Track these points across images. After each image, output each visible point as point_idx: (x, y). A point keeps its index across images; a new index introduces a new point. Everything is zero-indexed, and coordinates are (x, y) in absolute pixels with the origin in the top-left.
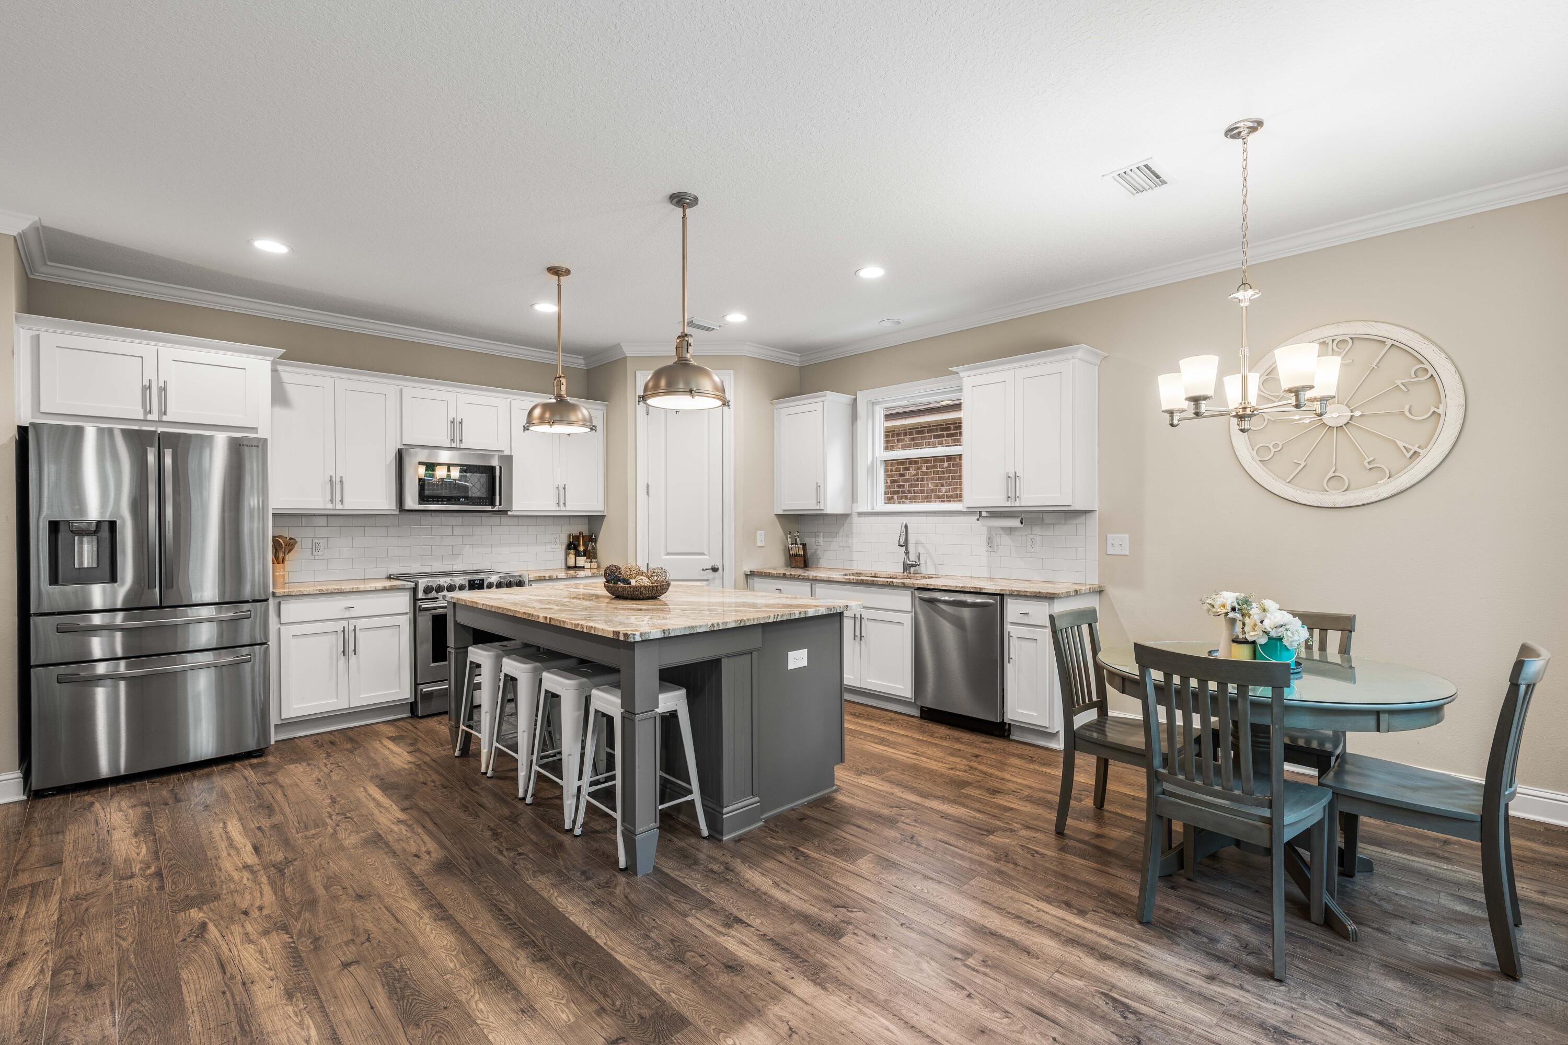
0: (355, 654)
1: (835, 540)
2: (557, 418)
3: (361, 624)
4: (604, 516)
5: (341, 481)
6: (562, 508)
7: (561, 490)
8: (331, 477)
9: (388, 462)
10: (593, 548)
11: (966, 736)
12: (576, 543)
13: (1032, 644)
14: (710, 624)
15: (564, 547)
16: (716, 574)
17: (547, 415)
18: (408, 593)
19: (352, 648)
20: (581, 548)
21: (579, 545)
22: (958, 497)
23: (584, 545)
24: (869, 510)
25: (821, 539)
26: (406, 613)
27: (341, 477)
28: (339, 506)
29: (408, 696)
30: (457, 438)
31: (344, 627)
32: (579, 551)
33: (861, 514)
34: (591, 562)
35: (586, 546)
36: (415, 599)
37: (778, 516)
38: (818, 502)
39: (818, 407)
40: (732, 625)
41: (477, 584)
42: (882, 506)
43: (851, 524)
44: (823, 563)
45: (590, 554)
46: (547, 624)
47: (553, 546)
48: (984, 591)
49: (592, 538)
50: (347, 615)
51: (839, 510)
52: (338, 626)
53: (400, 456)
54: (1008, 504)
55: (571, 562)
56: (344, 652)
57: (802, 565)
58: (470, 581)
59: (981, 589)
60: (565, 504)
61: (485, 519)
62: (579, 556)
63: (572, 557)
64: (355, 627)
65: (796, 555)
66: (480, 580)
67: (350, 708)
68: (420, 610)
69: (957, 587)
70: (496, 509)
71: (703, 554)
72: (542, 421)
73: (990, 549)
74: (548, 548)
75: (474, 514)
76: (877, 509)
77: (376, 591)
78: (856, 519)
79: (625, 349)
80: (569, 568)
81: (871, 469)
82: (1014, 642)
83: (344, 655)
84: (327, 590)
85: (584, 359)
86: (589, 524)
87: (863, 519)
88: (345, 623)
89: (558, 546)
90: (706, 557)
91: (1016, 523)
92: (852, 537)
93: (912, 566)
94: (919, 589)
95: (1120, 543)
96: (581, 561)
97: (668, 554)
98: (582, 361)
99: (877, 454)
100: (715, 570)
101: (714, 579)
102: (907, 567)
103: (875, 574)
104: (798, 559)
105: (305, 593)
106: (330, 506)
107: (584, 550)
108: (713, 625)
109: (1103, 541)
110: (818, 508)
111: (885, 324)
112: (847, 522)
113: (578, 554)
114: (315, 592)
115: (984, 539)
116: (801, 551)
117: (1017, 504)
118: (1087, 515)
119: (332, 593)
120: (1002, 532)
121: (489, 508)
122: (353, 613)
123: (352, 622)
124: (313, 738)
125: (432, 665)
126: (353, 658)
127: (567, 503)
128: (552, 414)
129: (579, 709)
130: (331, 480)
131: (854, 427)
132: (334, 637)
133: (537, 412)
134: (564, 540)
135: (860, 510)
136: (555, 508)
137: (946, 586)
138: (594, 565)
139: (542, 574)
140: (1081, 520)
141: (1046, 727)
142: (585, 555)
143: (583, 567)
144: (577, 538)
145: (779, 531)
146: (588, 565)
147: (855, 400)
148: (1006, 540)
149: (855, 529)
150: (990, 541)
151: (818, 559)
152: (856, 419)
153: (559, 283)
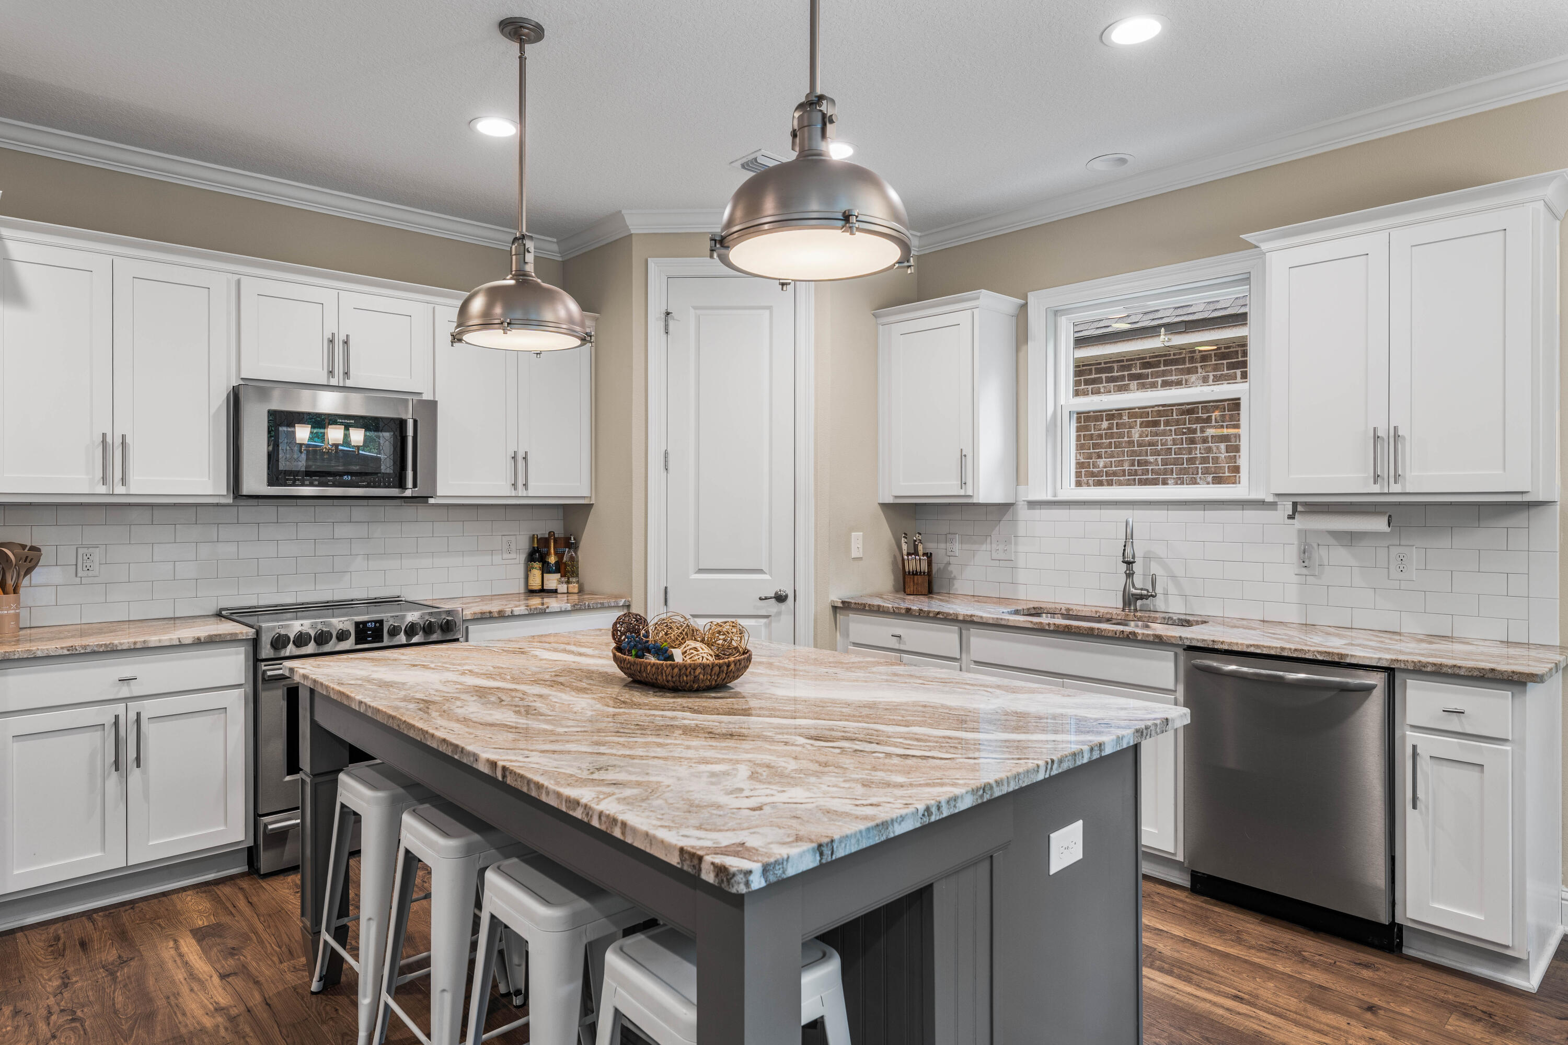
0: (138, 766)
1: (984, 547)
2: (518, 314)
3: (149, 708)
4: (590, 506)
5: (123, 443)
6: (521, 492)
7: (520, 461)
8: (104, 435)
9: (213, 411)
10: (572, 559)
11: (1310, 945)
12: (545, 550)
13: (1474, 774)
14: (921, 807)
15: (522, 557)
16: (783, 606)
17: (498, 310)
18: (243, 648)
19: (132, 754)
20: (552, 559)
21: (548, 554)
23: (556, 554)
24: (1050, 497)
25: (957, 547)
26: (238, 686)
27: (123, 437)
28: (120, 489)
29: (242, 838)
30: (339, 369)
31: (117, 717)
32: (548, 563)
33: (1032, 504)
34: (568, 582)
35: (560, 555)
36: (256, 660)
37: (885, 506)
38: (963, 484)
39: (963, 318)
40: (966, 803)
41: (369, 629)
42: (1070, 491)
43: (1014, 521)
44: (961, 586)
45: (567, 570)
46: (496, 779)
47: (506, 556)
48: (1348, 661)
49: (569, 543)
50: (125, 692)
51: (997, 497)
52: (105, 715)
53: (235, 400)
54: (1376, 489)
55: (535, 583)
56: (116, 762)
57: (926, 590)
58: (357, 624)
59: (1342, 656)
60: (525, 485)
61: (390, 510)
62: (549, 572)
63: (536, 575)
64: (138, 714)
65: (915, 573)
66: (376, 622)
67: (127, 867)
68: (264, 679)
69: (1283, 649)
70: (408, 493)
71: (760, 571)
72: (486, 324)
73: (1305, 571)
74: (497, 559)
75: (371, 502)
76: (1063, 495)
77: (180, 646)
78: (1023, 513)
79: (629, 220)
80: (531, 592)
81: (1052, 427)
82: (1424, 765)
83: (117, 769)
84: (85, 647)
85: (557, 243)
86: (565, 518)
87: (1038, 513)
88: (120, 709)
89: (513, 555)
90: (766, 577)
91: (1379, 524)
92: (1016, 544)
93: (1141, 597)
94: (1190, 648)
96: (552, 581)
97: (701, 571)
98: (555, 247)
99: (1062, 401)
100: (780, 598)
101: (779, 614)
102: (1130, 600)
103: (1068, 610)
104: (918, 579)
105: (39, 654)
106: (102, 489)
107: (557, 563)
108: (928, 809)
110: (962, 493)
111: (1098, 165)
112: (1008, 516)
113: (546, 569)
114: (60, 652)
115: (1292, 553)
116: (924, 567)
117: (1395, 488)
118: (1533, 511)
119: (94, 653)
120: (1332, 541)
121: (394, 492)
122: (136, 689)
123: (134, 707)
124: (52, 929)
125: (288, 778)
126: (135, 775)
127: (530, 484)
128: (508, 307)
129: (570, 979)
130: (104, 441)
131: (1021, 354)
132: (98, 734)
133: (478, 304)
134: (523, 544)
135: (1031, 498)
136: (509, 491)
137: (1257, 646)
138: (574, 587)
139: (486, 608)
140: (1520, 519)
141: (1507, 947)
142: (557, 571)
143: (555, 591)
144: (544, 542)
145: (886, 533)
146: (563, 588)
147: (1024, 307)
148: (1340, 554)
149: (1022, 529)
150: (1305, 556)
151: (951, 580)
152: (1026, 341)
153: (522, 59)
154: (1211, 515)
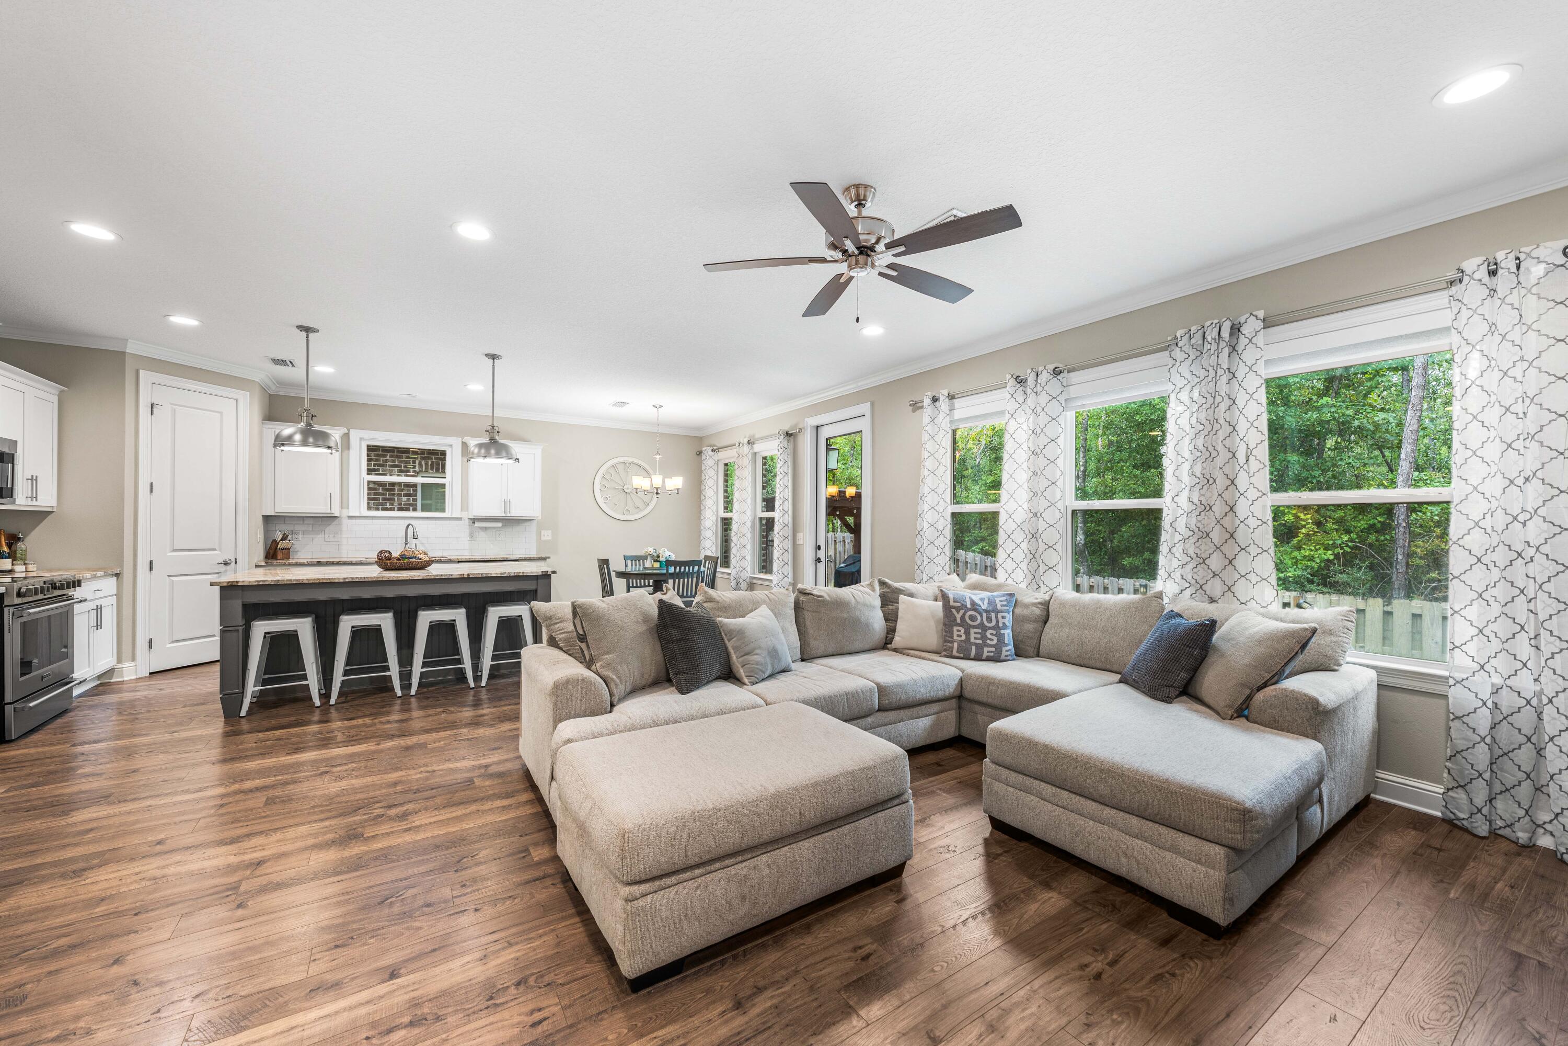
1: (318, 536)
4: (51, 512)
6: (31, 502)
7: (33, 482)
10: (18, 548)
16: (228, 567)
22: (443, 510)
24: (354, 514)
25: (299, 536)
33: (350, 517)
37: (265, 517)
38: (330, 508)
42: (364, 512)
43: (340, 524)
44: (302, 554)
57: (288, 557)
60: (36, 498)
65: (284, 549)
71: (214, 550)
73: (471, 539)
78: (345, 522)
79: (130, 345)
81: (359, 488)
87: (350, 520)
90: (218, 552)
91: (500, 525)
95: (547, 535)
97: (175, 550)
99: (362, 478)
100: (226, 563)
101: (226, 571)
104: (285, 552)
109: (539, 534)
110: (330, 512)
112: (336, 522)
115: (467, 534)
116: (289, 546)
118: (532, 521)
120: (479, 530)
125: (21, 679)
127: (38, 497)
131: (345, 454)
135: (351, 514)
140: (528, 523)
145: (260, 531)
147: (348, 434)
148: (482, 534)
149: (344, 528)
150: (471, 536)
151: (295, 552)
152: (348, 449)
153: (308, 340)
154: (438, 522)
